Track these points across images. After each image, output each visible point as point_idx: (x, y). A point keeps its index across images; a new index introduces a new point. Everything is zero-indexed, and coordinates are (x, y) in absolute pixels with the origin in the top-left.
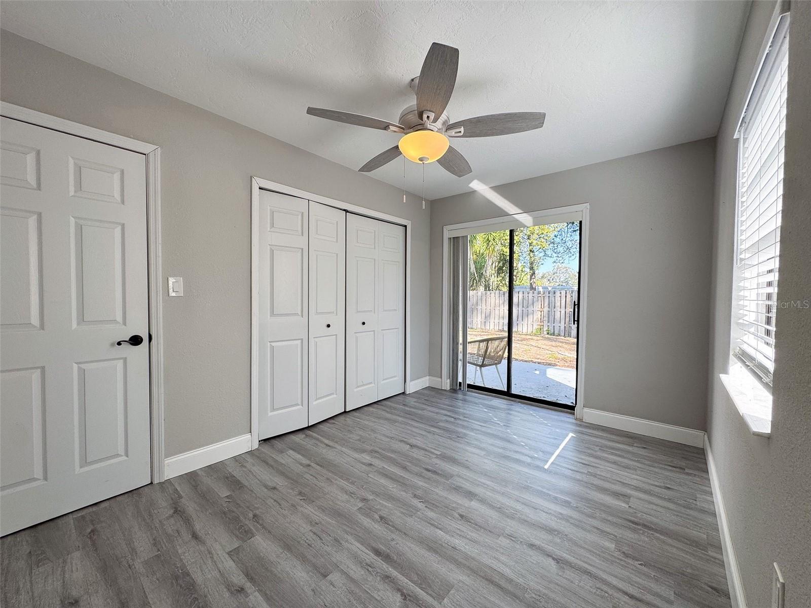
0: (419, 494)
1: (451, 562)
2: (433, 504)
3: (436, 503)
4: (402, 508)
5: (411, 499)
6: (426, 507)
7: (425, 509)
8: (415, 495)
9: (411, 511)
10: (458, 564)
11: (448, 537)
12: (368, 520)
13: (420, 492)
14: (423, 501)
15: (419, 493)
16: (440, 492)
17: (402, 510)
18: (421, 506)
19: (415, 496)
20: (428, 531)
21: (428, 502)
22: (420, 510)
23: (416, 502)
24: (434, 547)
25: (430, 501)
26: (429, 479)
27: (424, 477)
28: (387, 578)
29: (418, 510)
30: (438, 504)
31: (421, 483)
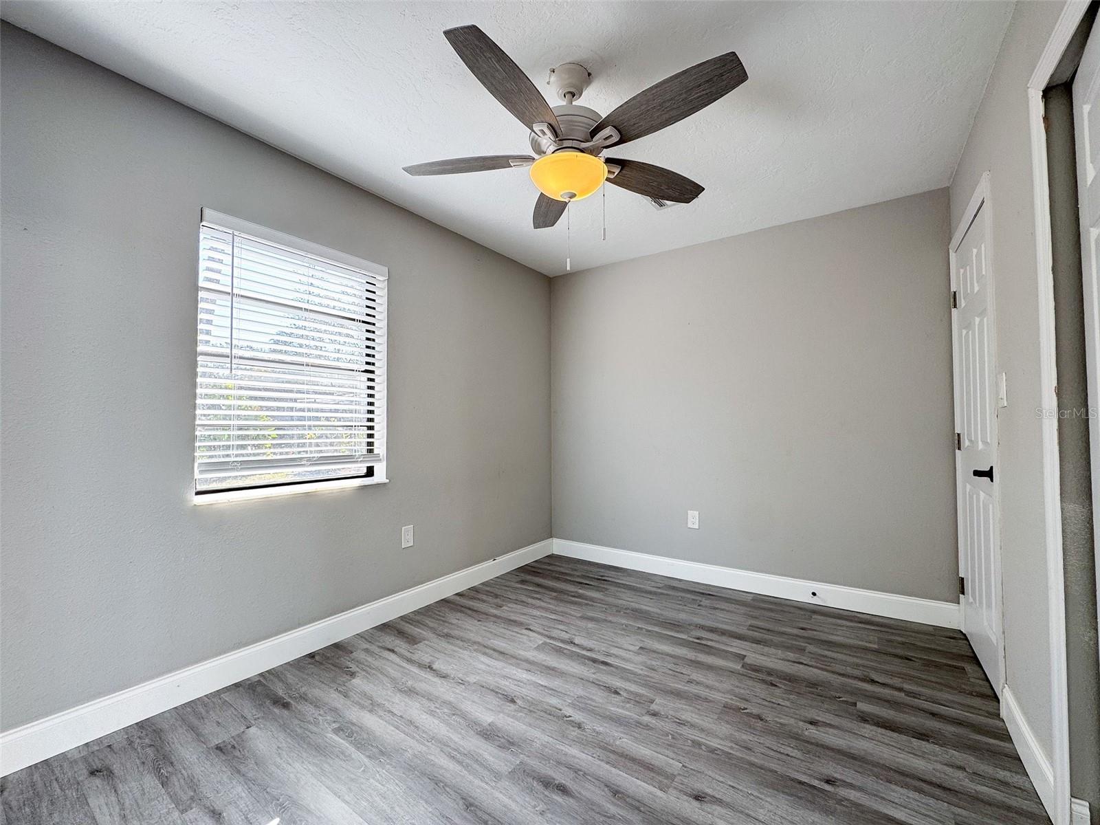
0: (572, 728)
1: (533, 661)
2: (550, 715)
3: (546, 715)
4: (595, 707)
5: (585, 721)
6: (561, 710)
7: (561, 707)
8: (579, 728)
9: (581, 704)
10: (527, 661)
11: (533, 679)
12: (632, 690)
13: (573, 733)
14: (565, 719)
15: (575, 733)
16: (539, 736)
17: (594, 704)
18: (568, 711)
19: (579, 726)
20: (556, 683)
21: (558, 717)
22: (569, 705)
23: (578, 716)
24: (550, 670)
25: (555, 719)
26: (559, 763)
27: (570, 767)
28: (590, 650)
29: (573, 705)
30: (542, 714)
31: (574, 751)
